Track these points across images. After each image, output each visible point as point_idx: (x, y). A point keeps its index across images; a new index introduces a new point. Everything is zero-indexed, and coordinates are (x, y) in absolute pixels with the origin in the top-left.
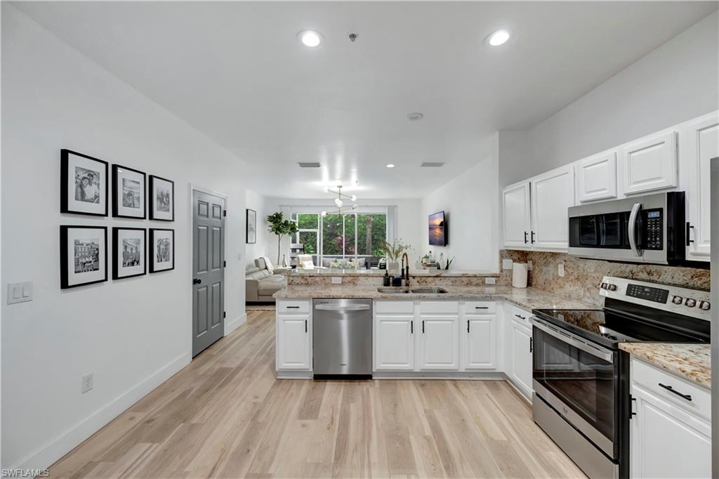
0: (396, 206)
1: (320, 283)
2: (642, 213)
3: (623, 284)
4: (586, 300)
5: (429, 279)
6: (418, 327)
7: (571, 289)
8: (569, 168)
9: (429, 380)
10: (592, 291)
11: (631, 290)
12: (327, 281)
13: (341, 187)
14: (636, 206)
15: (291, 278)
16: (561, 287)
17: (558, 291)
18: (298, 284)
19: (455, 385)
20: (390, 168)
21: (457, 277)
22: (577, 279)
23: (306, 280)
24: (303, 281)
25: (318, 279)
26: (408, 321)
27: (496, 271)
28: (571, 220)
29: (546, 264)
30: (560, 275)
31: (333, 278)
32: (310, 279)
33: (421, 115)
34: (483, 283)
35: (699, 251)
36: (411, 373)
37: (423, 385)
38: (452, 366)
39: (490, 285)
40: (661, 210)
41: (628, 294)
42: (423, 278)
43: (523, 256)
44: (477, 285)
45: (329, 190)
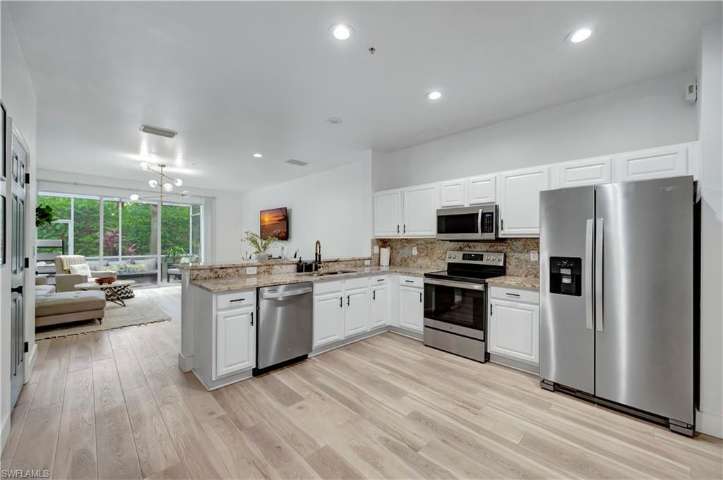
0: (214, 198)
1: (233, 275)
2: (483, 214)
3: (460, 255)
4: (432, 267)
5: (331, 264)
6: (345, 301)
7: (422, 262)
8: (436, 185)
9: (353, 343)
10: (437, 261)
11: (464, 257)
12: (241, 272)
13: (163, 166)
14: (481, 210)
15: (196, 272)
16: (414, 262)
17: (412, 264)
18: (205, 278)
19: (367, 342)
20: (257, 158)
21: (348, 261)
22: (427, 255)
23: (216, 272)
24: (212, 275)
25: (230, 271)
26: (337, 298)
27: (369, 255)
28: (439, 218)
29: (403, 247)
30: (414, 254)
31: (248, 269)
32: (220, 272)
33: (341, 120)
34: (364, 264)
35: (506, 233)
36: (338, 342)
37: (348, 349)
38: (364, 329)
39: (367, 266)
40: (492, 213)
41: (463, 259)
42: (326, 264)
43: (384, 243)
44: (360, 266)
45: (149, 168)
